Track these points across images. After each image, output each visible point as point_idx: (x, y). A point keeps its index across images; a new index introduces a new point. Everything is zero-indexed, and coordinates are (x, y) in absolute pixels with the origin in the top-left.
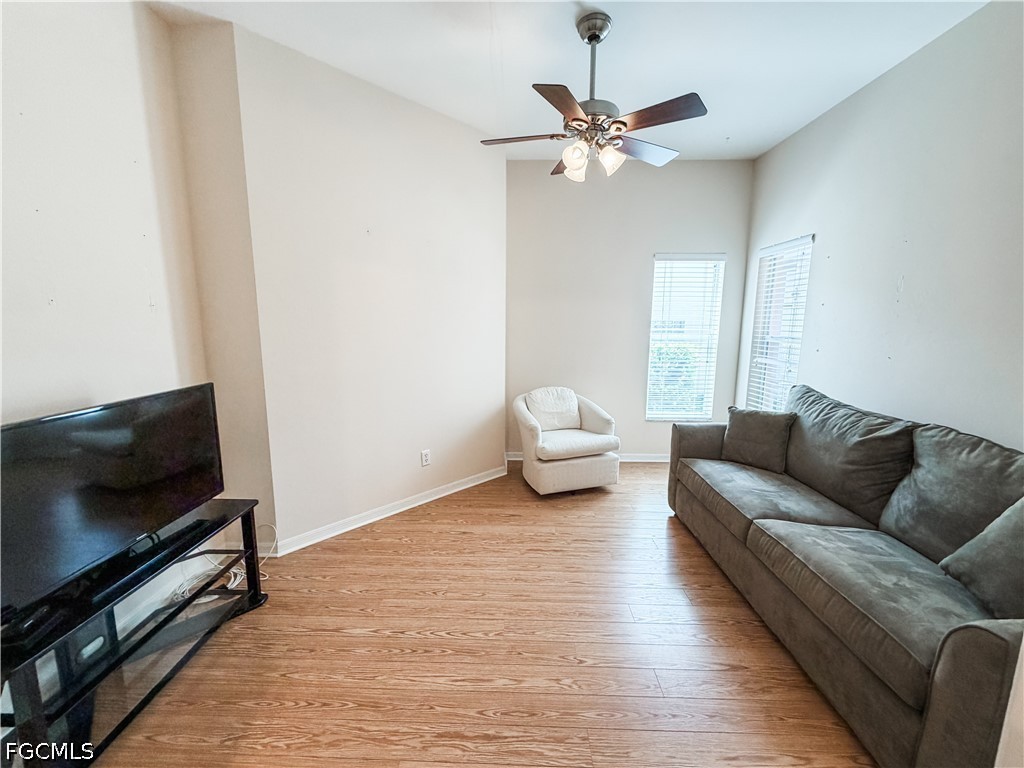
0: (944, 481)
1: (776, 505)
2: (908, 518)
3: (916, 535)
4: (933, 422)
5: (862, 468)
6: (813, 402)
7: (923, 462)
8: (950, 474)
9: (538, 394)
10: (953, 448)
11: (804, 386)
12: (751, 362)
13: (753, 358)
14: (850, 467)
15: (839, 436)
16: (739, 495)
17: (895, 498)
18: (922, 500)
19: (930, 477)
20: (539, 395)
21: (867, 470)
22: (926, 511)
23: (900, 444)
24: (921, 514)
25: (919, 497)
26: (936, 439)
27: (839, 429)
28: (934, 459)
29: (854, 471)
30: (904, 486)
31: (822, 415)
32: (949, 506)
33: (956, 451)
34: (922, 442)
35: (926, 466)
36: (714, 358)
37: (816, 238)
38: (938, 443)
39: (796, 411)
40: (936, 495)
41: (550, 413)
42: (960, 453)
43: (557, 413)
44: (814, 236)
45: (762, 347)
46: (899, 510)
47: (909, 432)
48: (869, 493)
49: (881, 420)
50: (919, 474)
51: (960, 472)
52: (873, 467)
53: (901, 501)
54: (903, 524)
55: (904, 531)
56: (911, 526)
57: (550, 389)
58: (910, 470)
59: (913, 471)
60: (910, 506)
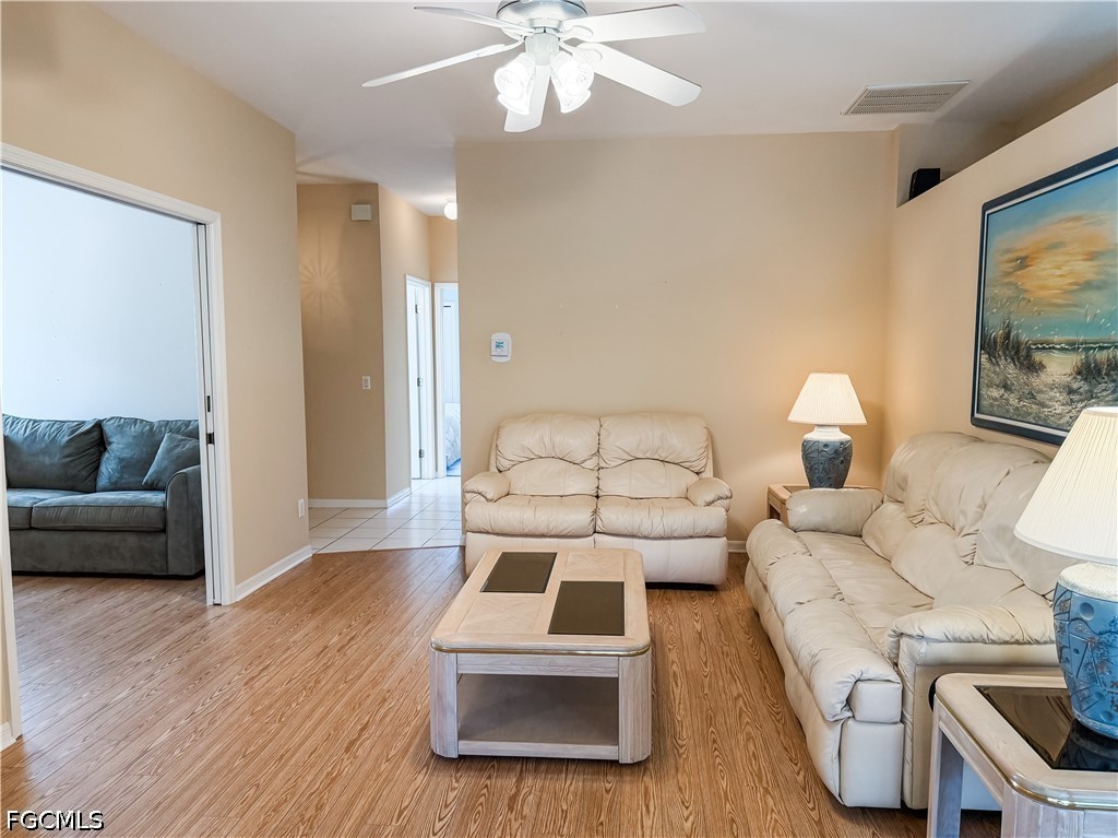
0: (128, 445)
2: (116, 474)
3: (123, 481)
4: (108, 417)
5: (76, 458)
7: (113, 440)
8: (131, 440)
10: (127, 427)
14: (68, 460)
15: (50, 442)
17: (103, 468)
18: (121, 460)
19: (120, 445)
21: (80, 458)
22: (125, 465)
23: (95, 434)
24: (122, 468)
25: (119, 459)
26: (116, 425)
28: (119, 436)
29: (71, 462)
30: (107, 459)
33: (129, 428)
34: (108, 428)
35: (116, 441)
38: (118, 426)
40: (127, 454)
46: (109, 473)
47: (99, 425)
48: (84, 473)
49: (76, 424)
50: (114, 446)
51: (135, 437)
52: (82, 454)
53: (108, 467)
54: (114, 479)
55: (116, 483)
56: (119, 478)
58: (105, 449)
59: (109, 448)
60: (115, 466)
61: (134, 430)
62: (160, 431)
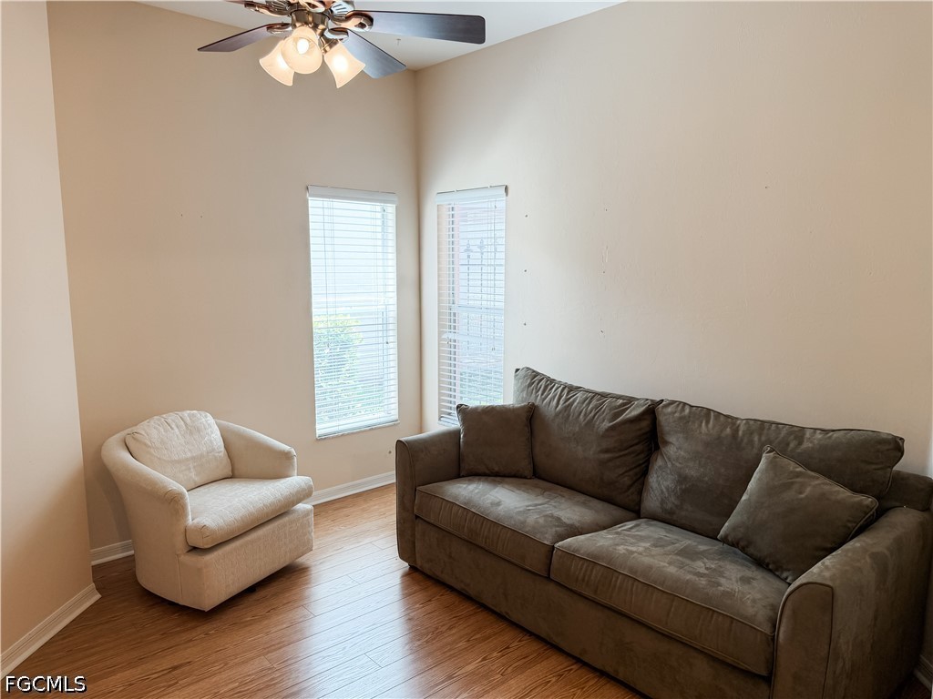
0: (696, 456)
1: (558, 519)
2: (673, 499)
3: (683, 513)
5: (617, 455)
6: (546, 387)
7: (672, 439)
8: (700, 447)
9: (152, 431)
10: (694, 422)
11: (528, 369)
12: (440, 339)
13: (440, 333)
14: (607, 456)
15: (586, 425)
16: (521, 518)
17: (653, 480)
18: (682, 479)
19: (682, 453)
20: (154, 433)
21: (621, 456)
22: (688, 489)
23: (645, 424)
24: (684, 491)
25: (680, 475)
26: (677, 415)
27: (586, 415)
28: (681, 435)
29: (610, 460)
30: (660, 467)
31: (561, 402)
32: (706, 479)
33: (696, 425)
34: (666, 419)
35: (676, 443)
36: (393, 339)
37: (510, 191)
38: (681, 418)
39: (532, 400)
40: (693, 471)
41: (179, 462)
42: (700, 426)
43: (193, 458)
44: (506, 188)
45: (449, 320)
46: (662, 492)
47: (652, 411)
48: (626, 480)
49: (621, 401)
50: (671, 451)
51: (707, 444)
52: (627, 452)
53: (660, 483)
54: (669, 506)
55: (671, 513)
56: (677, 506)
57: (171, 417)
58: (657, 448)
59: (664, 450)
60: (672, 486)
61: (706, 429)
62: (751, 442)
